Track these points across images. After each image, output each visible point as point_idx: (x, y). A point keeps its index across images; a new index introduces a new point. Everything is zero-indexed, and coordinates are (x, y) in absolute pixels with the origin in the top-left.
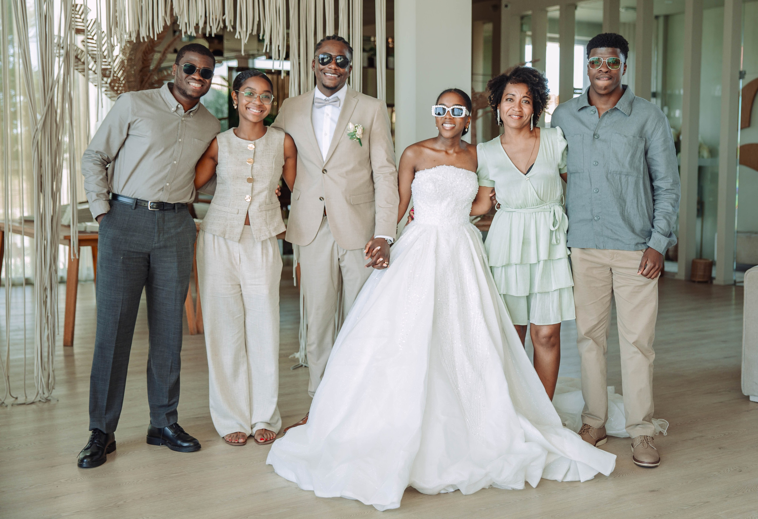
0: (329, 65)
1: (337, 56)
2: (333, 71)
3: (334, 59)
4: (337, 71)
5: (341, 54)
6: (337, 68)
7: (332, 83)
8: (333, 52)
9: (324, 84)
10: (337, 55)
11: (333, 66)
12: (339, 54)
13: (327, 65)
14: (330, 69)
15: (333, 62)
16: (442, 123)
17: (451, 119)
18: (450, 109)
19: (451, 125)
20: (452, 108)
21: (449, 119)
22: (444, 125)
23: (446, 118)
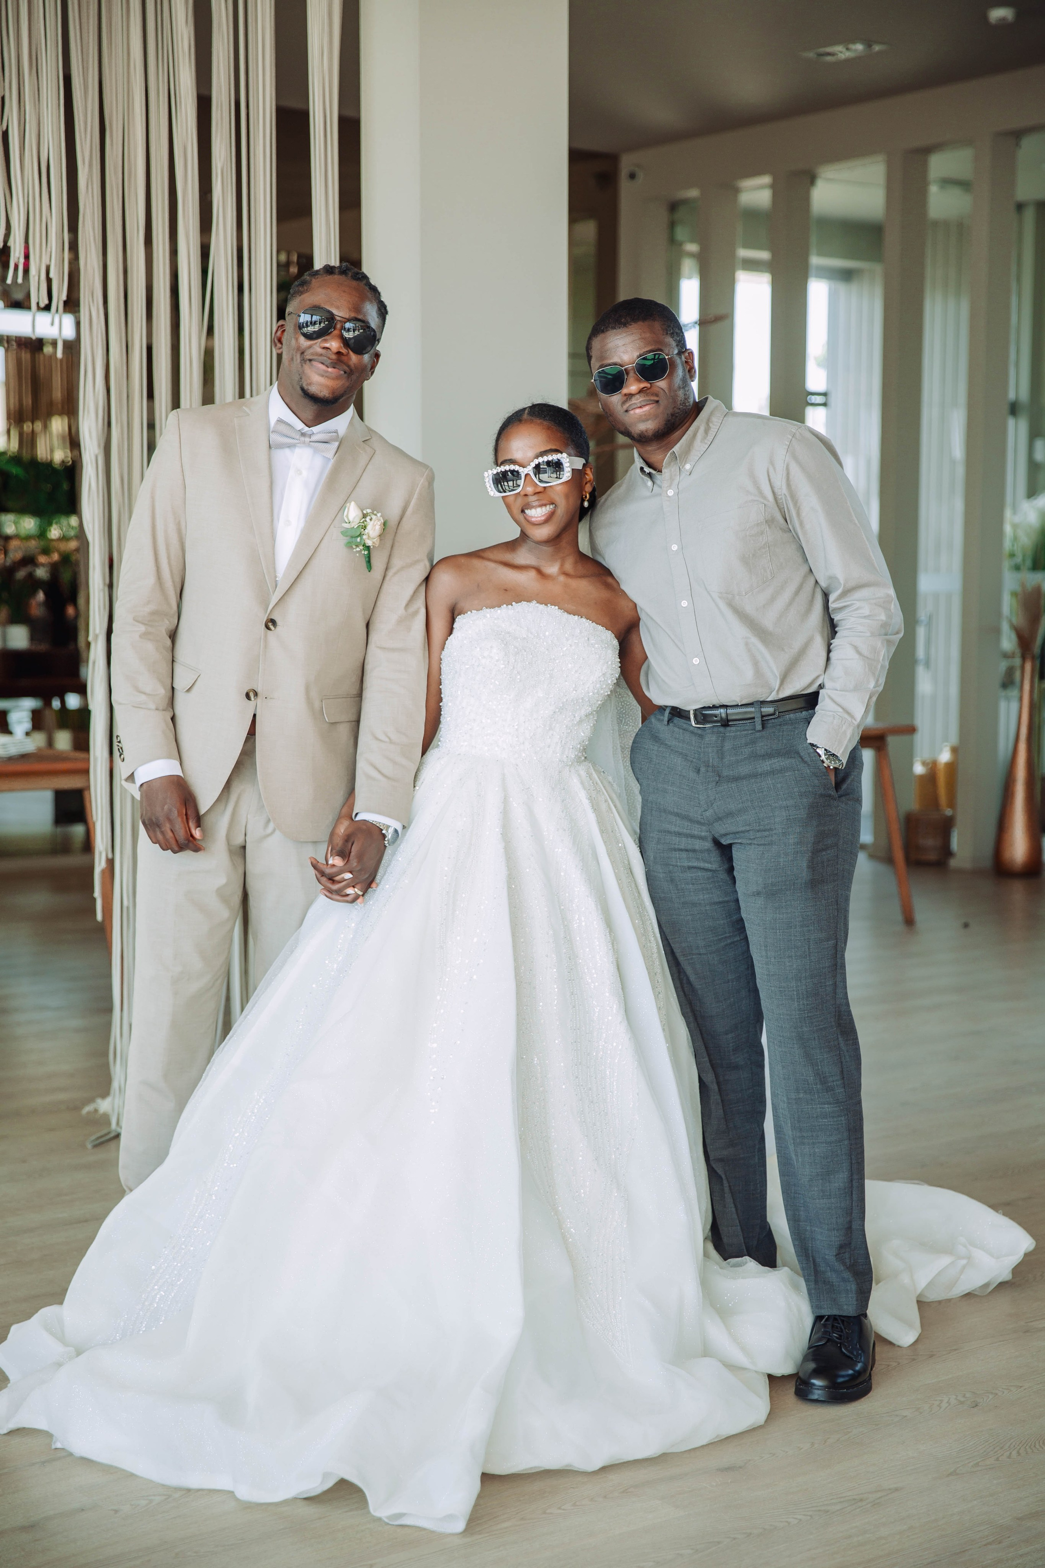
0: (326, 341)
1: (349, 320)
2: (334, 357)
3: (338, 326)
4: (344, 358)
5: (360, 317)
6: (344, 351)
7: (327, 387)
8: (338, 308)
9: (306, 387)
10: (347, 316)
11: (334, 345)
12: (353, 315)
13: (320, 340)
14: (323, 351)
15: (336, 332)
16: (522, 508)
17: (540, 494)
18: (529, 469)
19: (544, 508)
20: (533, 465)
21: (536, 495)
22: (526, 511)
23: (526, 495)
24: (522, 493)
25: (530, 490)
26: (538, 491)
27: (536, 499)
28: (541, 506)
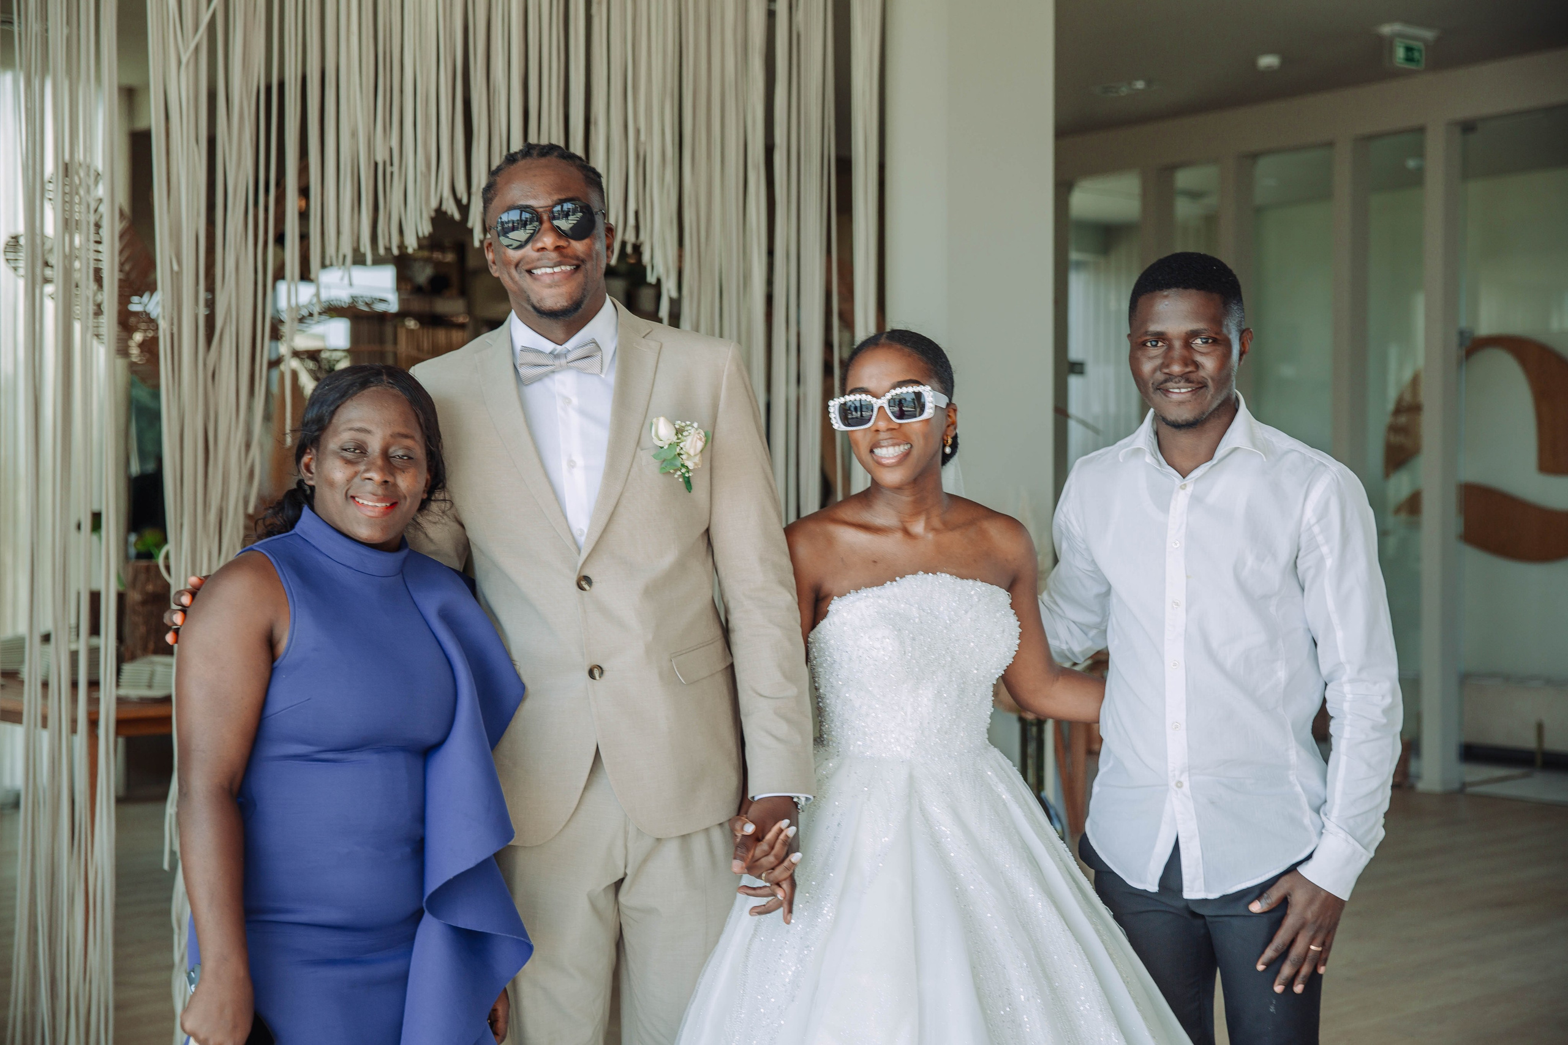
0: (536, 242)
1: (554, 206)
3: (545, 218)
6: (564, 244)
7: (560, 297)
9: (533, 302)
11: (551, 242)
13: (530, 244)
15: (545, 226)
16: (871, 447)
17: (894, 431)
18: (883, 402)
19: (897, 448)
20: (889, 396)
21: (889, 432)
22: (877, 451)
23: (877, 431)
24: (874, 428)
25: (882, 425)
26: (892, 427)
27: (888, 437)
28: (894, 445)
